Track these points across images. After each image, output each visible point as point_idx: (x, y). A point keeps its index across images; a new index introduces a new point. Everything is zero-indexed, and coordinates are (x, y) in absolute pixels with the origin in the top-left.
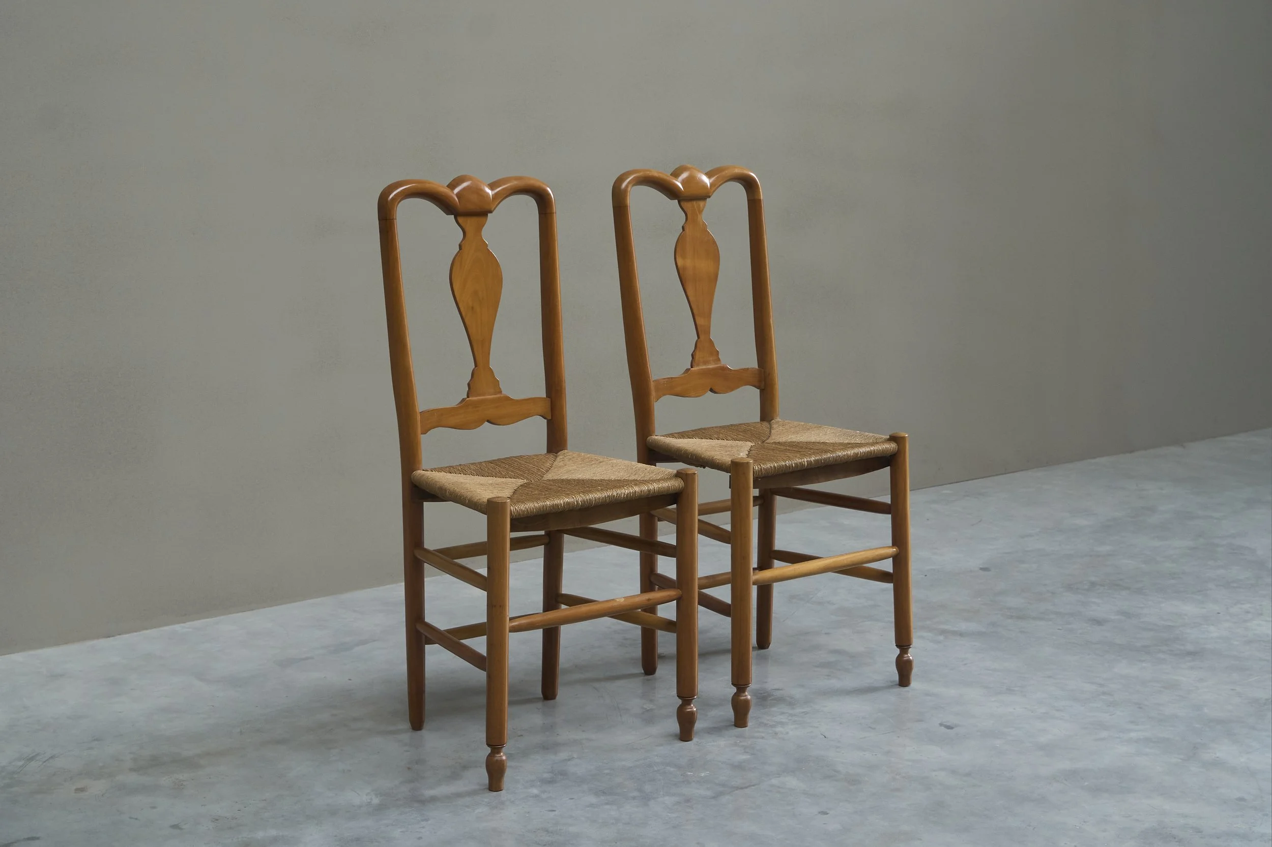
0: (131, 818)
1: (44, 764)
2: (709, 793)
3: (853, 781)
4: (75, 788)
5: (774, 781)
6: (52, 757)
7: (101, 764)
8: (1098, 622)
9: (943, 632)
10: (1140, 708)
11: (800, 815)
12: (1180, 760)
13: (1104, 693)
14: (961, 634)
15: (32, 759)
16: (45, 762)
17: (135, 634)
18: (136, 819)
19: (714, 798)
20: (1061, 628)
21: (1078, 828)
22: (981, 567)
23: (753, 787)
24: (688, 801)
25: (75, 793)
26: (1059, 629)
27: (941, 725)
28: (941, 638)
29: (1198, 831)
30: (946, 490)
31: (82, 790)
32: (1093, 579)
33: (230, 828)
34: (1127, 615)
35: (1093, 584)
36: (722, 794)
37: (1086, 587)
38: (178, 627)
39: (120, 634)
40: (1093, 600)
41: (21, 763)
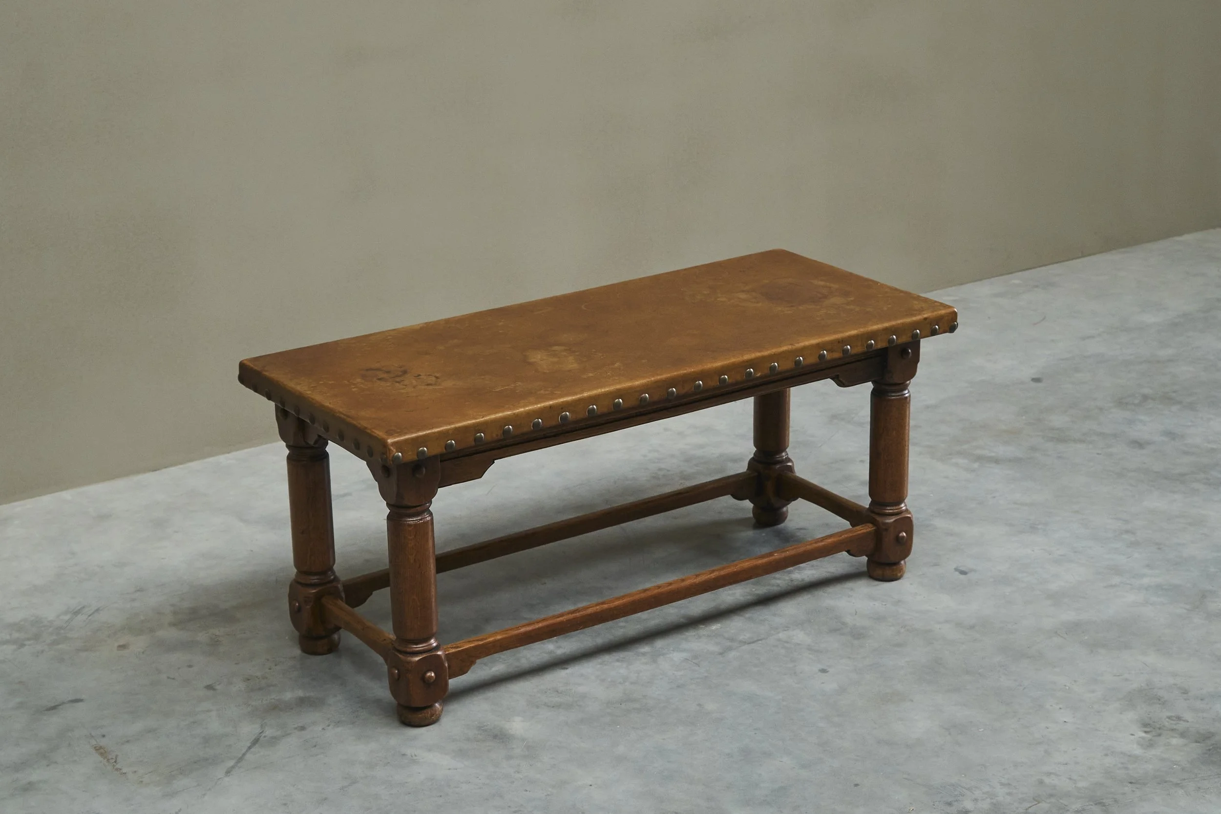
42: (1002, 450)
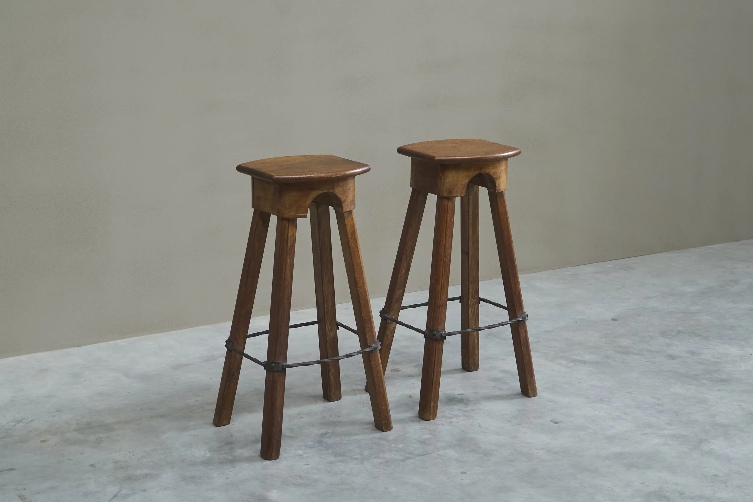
0: (69, 459)
1: (27, 425)
2: (400, 458)
3: (487, 454)
4: (40, 440)
5: (441, 452)
6: (32, 421)
7: (58, 426)
8: (672, 357)
9: (574, 361)
10: (677, 415)
11: (450, 473)
12: (688, 450)
13: (659, 405)
14: (584, 362)
15: (19, 422)
16: (27, 423)
17: (93, 345)
18: (71, 460)
19: (402, 461)
20: (648, 360)
21: (611, 489)
22: (613, 318)
23: (427, 455)
24: (387, 462)
25: (41, 443)
26: (646, 361)
27: (551, 421)
28: (572, 364)
29: (682, 494)
30: (609, 265)
31: (44, 441)
32: (680, 328)
33: (122, 468)
34: (692, 353)
35: (679, 332)
36: (408, 458)
37: (674, 334)
38: (119, 342)
39: (84, 345)
40: (676, 343)
41: (13, 424)
42: (587, 357)
